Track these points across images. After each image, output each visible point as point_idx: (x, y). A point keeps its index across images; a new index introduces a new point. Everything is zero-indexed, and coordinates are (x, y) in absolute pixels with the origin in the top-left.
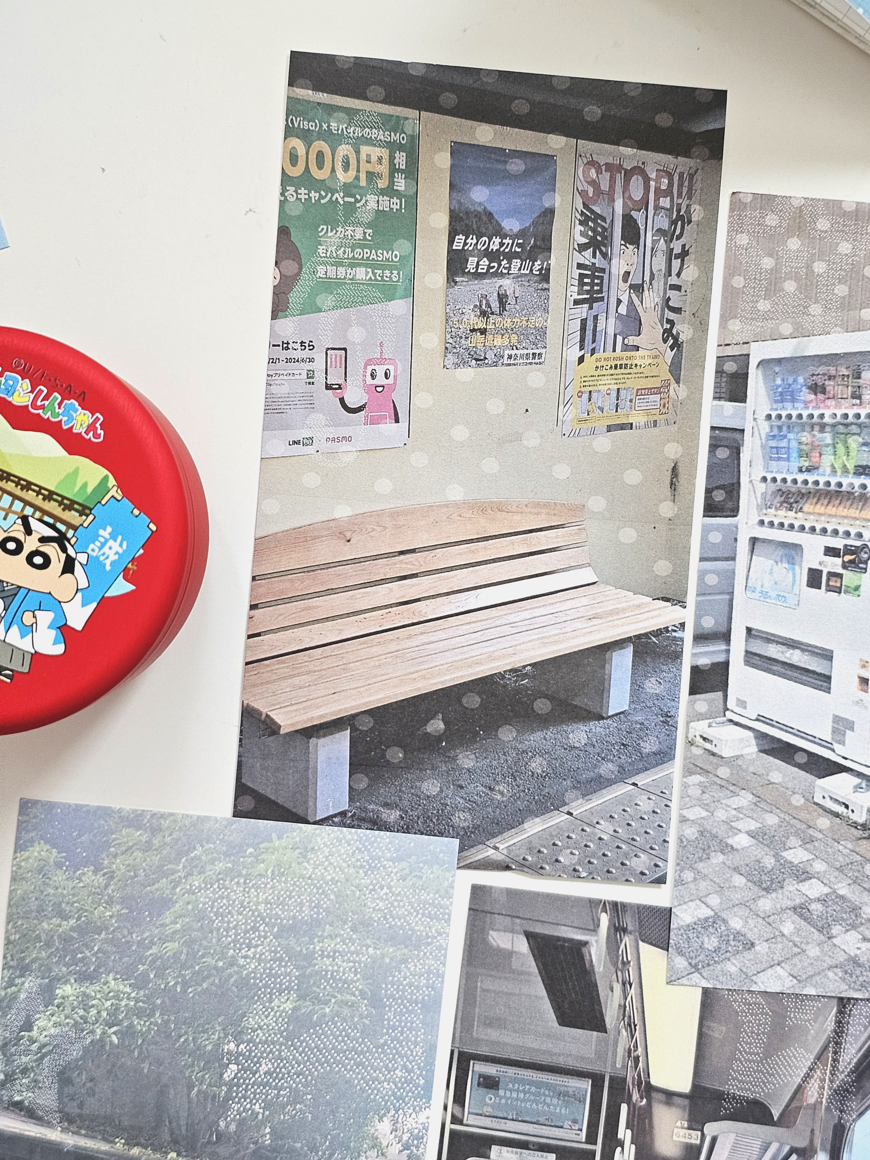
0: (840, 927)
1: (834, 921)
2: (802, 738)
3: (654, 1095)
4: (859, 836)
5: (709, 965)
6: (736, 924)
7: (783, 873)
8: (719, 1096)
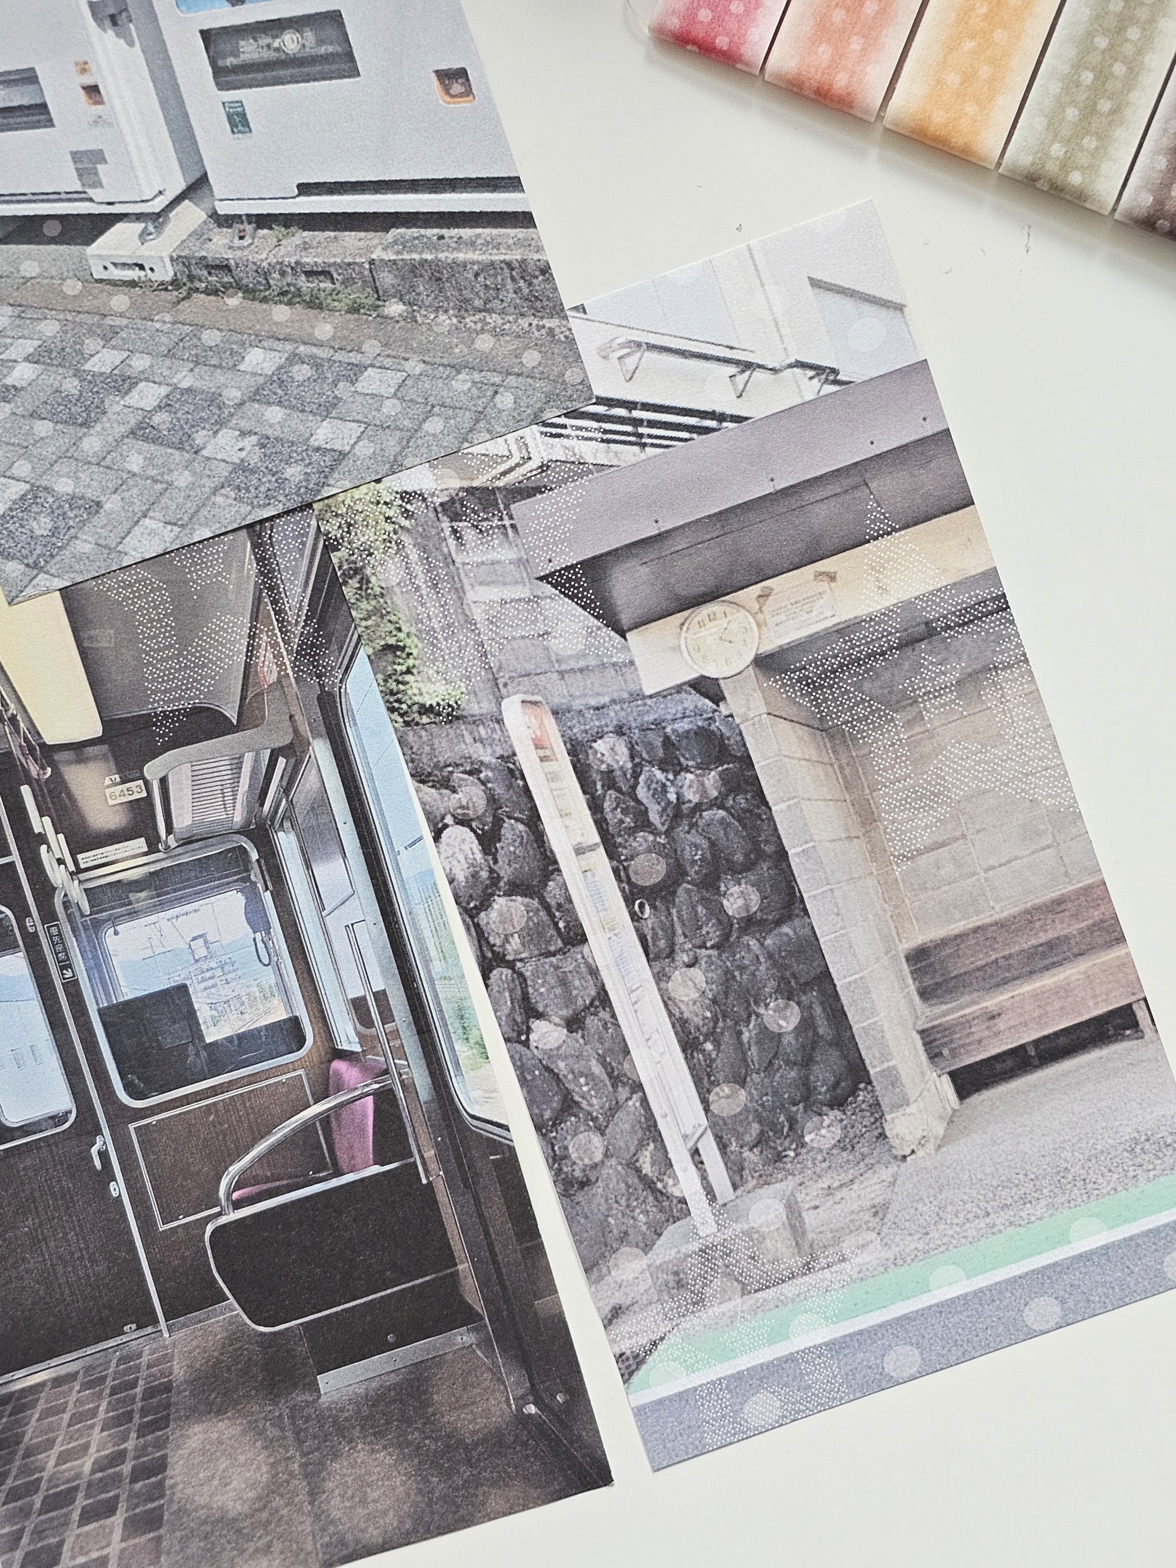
0: (205, 432)
1: (193, 426)
2: (42, 201)
3: (58, 757)
4: (175, 300)
5: (52, 556)
6: (64, 486)
7: (97, 392)
8: (146, 722)
